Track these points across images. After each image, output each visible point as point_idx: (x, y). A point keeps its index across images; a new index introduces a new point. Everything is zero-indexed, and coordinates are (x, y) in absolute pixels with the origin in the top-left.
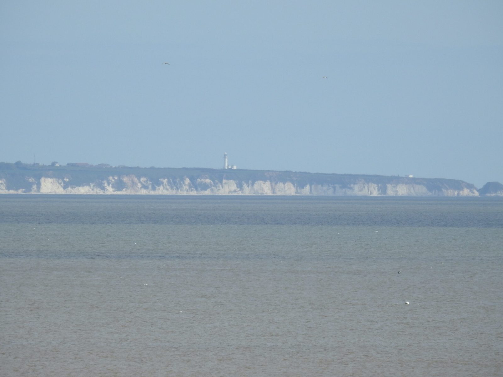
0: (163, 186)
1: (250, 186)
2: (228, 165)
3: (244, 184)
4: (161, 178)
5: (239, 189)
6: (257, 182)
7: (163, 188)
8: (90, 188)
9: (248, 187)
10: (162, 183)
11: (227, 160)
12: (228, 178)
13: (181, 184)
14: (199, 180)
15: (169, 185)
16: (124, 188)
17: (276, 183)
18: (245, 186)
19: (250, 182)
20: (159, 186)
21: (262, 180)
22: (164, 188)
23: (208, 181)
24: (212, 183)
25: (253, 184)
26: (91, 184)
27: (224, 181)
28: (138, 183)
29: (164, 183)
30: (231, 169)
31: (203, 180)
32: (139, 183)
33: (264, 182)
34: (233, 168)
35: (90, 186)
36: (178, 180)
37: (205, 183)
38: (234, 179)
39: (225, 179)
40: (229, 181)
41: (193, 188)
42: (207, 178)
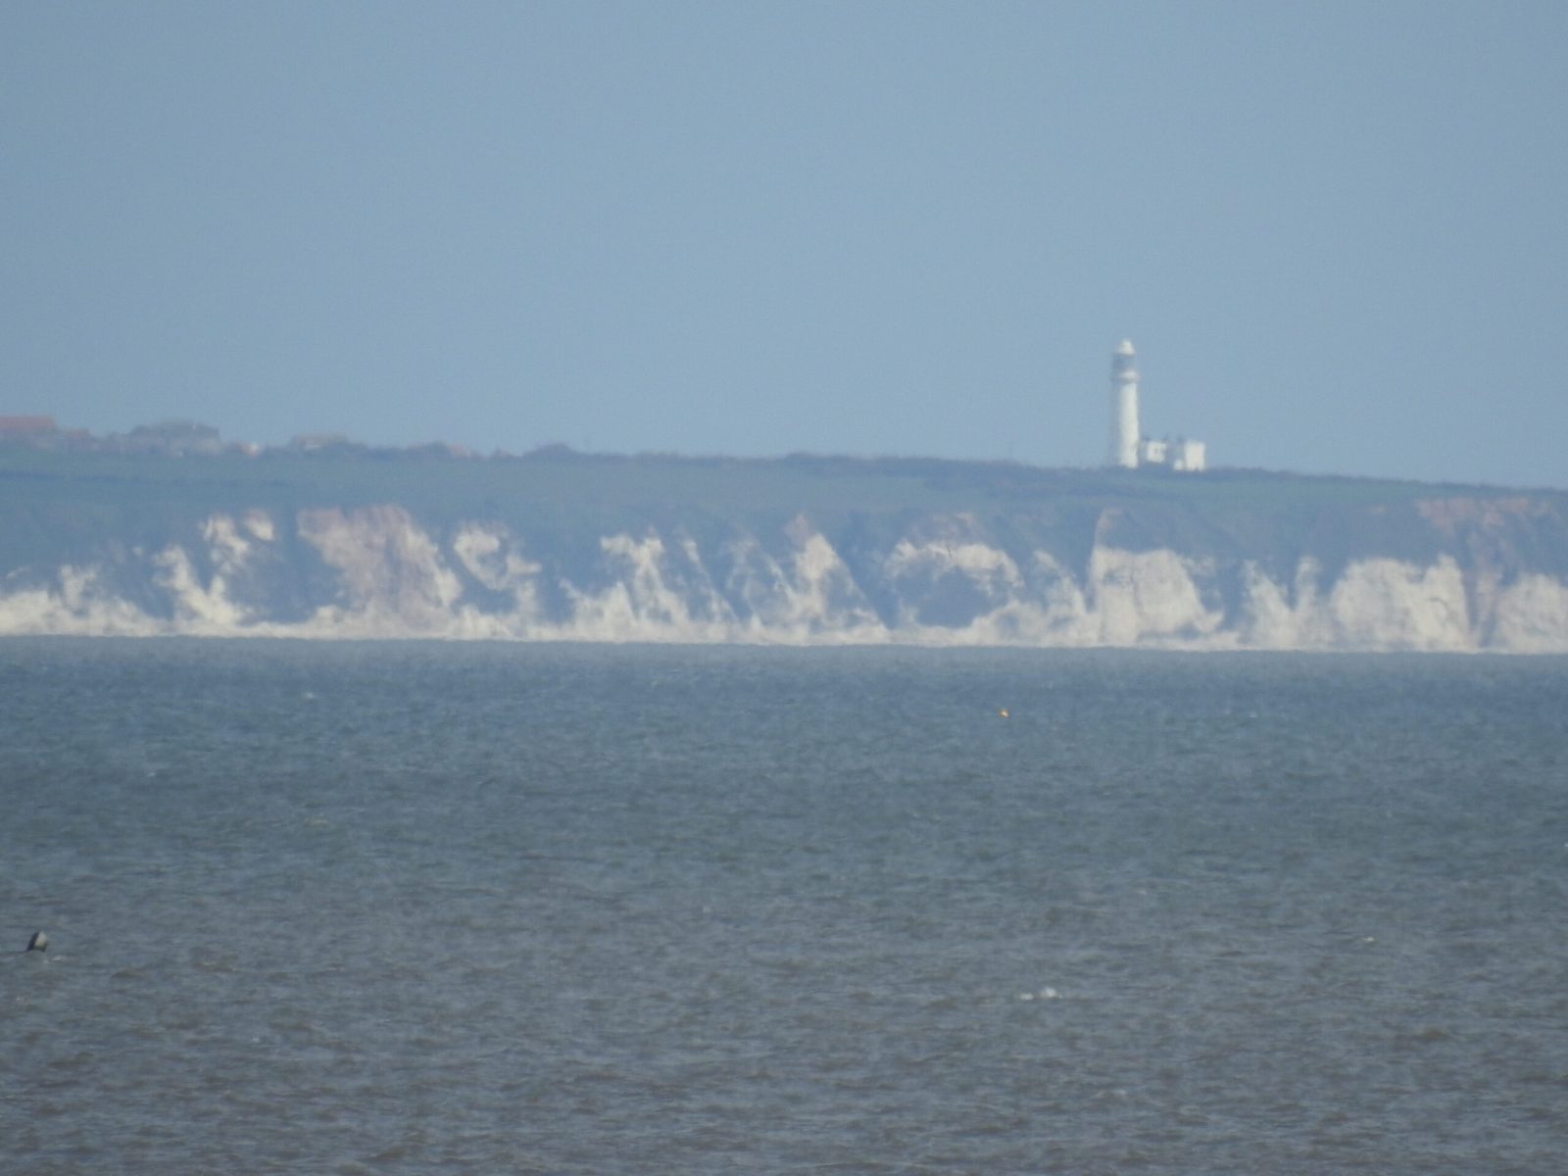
0: (630, 589)
1: (1306, 596)
2: (1145, 438)
3: (1256, 582)
4: (611, 533)
5: (1217, 618)
6: (1356, 570)
7: (628, 608)
8: (57, 602)
9: (1291, 601)
10: (623, 569)
11: (1130, 396)
12: (1135, 538)
13: (769, 580)
14: (907, 550)
15: (672, 587)
16: (324, 603)
17: (1509, 579)
18: (1266, 593)
19: (1306, 566)
20: (596, 593)
21: (1399, 553)
22: (636, 607)
23: (977, 557)
24: (1012, 571)
25: (1326, 584)
26: (66, 571)
27: (1102, 560)
28: (434, 568)
29: (640, 572)
30: (1163, 471)
31: (936, 548)
32: (442, 566)
33: (1413, 570)
34: (1178, 465)
35: (56, 588)
36: (742, 548)
37: (958, 569)
38: (1181, 548)
39: (1111, 543)
40: (1142, 559)
41: (858, 612)
42: (966, 536)
